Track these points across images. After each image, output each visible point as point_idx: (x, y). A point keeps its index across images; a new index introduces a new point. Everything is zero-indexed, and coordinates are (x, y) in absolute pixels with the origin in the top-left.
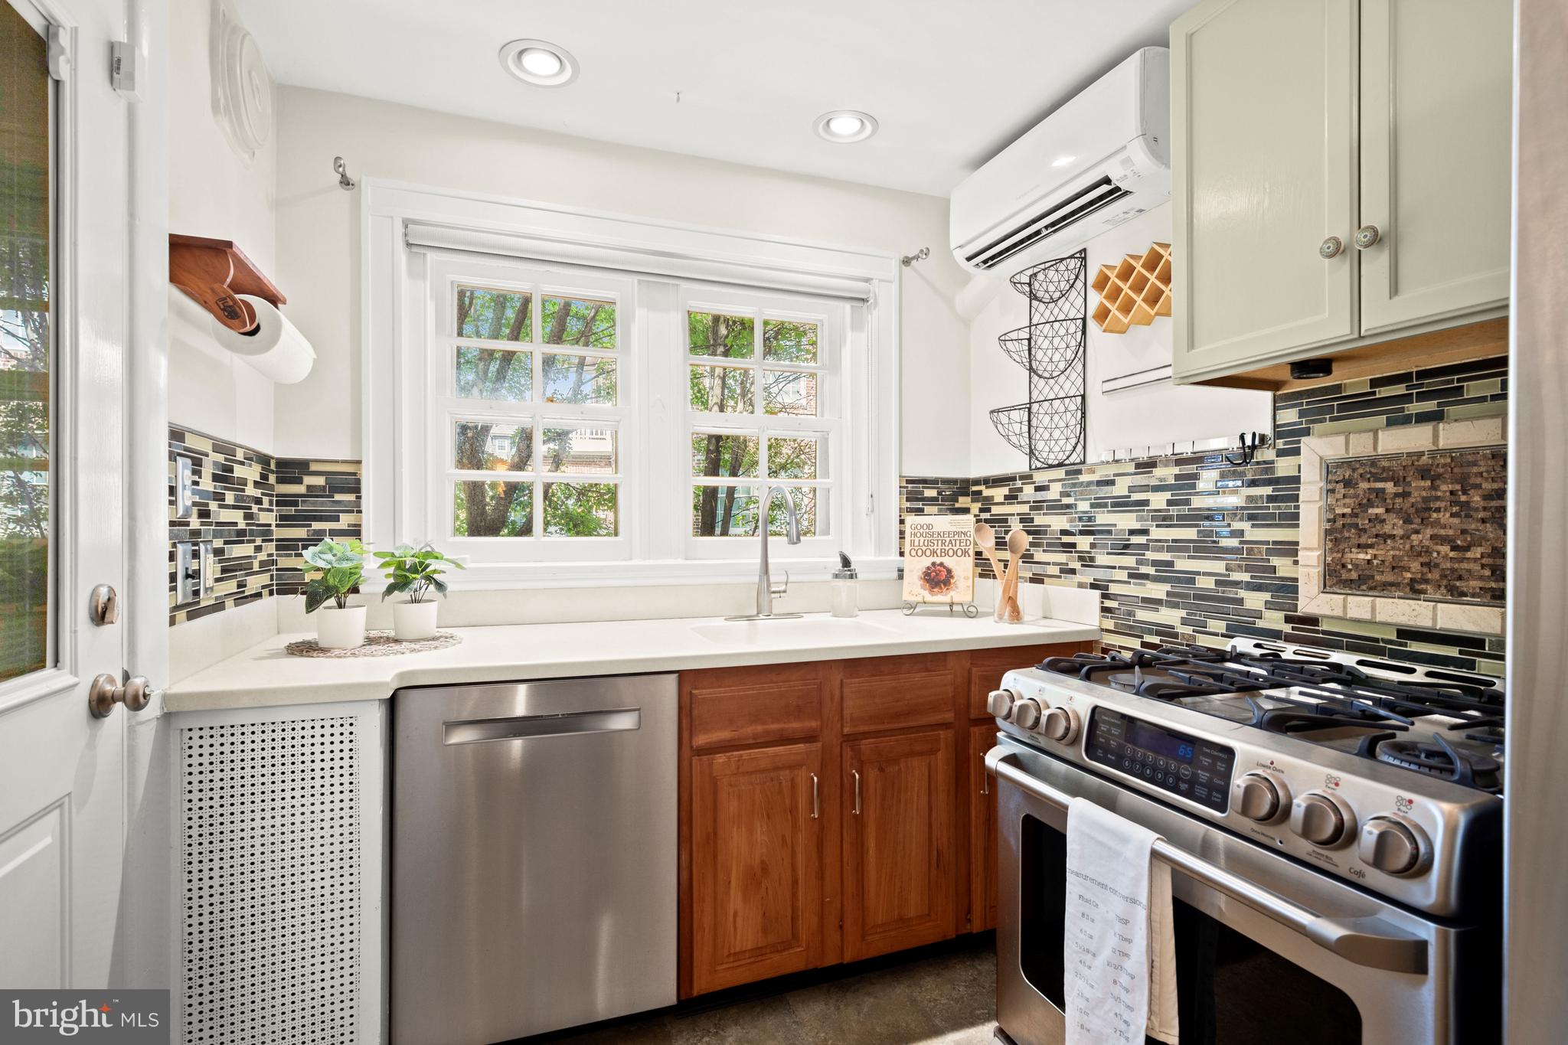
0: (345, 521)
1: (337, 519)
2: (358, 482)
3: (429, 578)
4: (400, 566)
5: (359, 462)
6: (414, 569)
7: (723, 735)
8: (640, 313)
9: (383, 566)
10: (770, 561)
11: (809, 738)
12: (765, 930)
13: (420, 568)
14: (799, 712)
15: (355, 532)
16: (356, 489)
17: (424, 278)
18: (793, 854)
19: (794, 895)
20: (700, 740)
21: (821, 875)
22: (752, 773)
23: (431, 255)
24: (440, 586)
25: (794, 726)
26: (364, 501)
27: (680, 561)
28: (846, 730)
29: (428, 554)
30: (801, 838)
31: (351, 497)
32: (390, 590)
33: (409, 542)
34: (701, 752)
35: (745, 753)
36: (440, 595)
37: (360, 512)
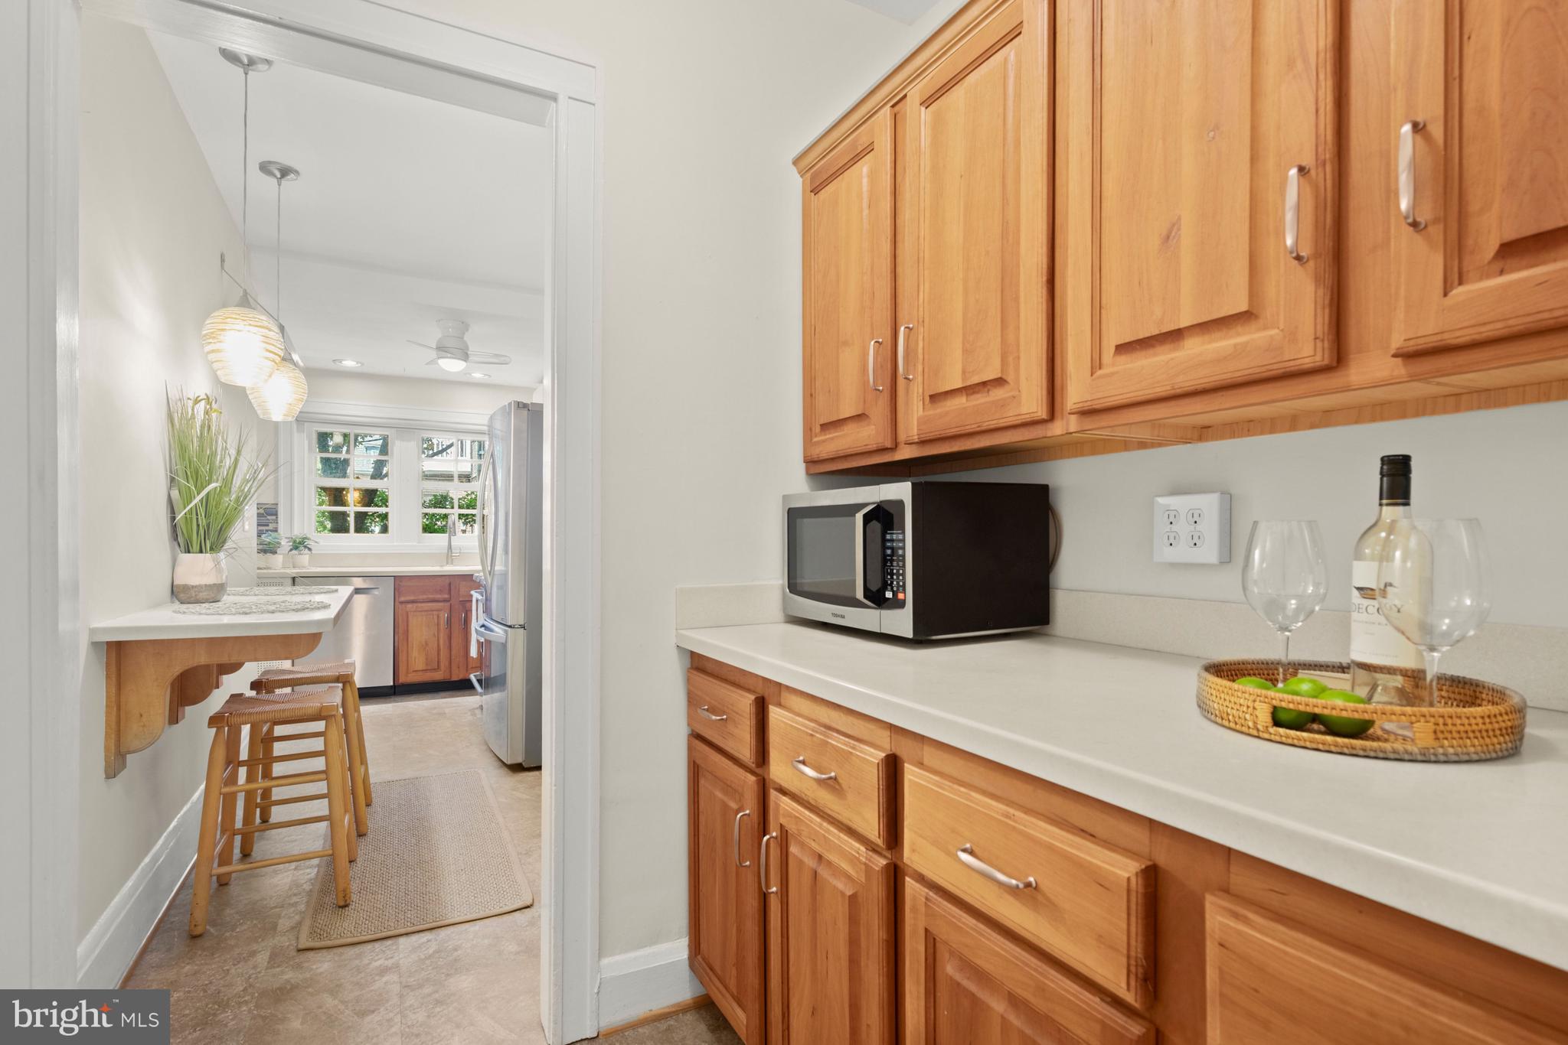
0: (271, 527)
1: (268, 525)
2: (277, 511)
3: (305, 547)
4: (295, 542)
5: (277, 504)
6: (300, 543)
7: (412, 598)
8: (398, 443)
9: (288, 542)
10: (452, 544)
11: (445, 601)
12: (427, 664)
13: (302, 543)
14: (441, 591)
15: (276, 530)
16: (276, 514)
17: (304, 432)
18: (438, 640)
19: (438, 654)
20: (402, 599)
21: (450, 648)
22: (421, 611)
23: (306, 424)
24: (310, 549)
25: (438, 596)
26: (279, 519)
27: (415, 544)
28: (461, 599)
29: (306, 538)
30: (442, 635)
31: (274, 517)
32: (291, 550)
33: (297, 532)
34: (402, 603)
35: (420, 605)
36: (309, 552)
37: (277, 523)
